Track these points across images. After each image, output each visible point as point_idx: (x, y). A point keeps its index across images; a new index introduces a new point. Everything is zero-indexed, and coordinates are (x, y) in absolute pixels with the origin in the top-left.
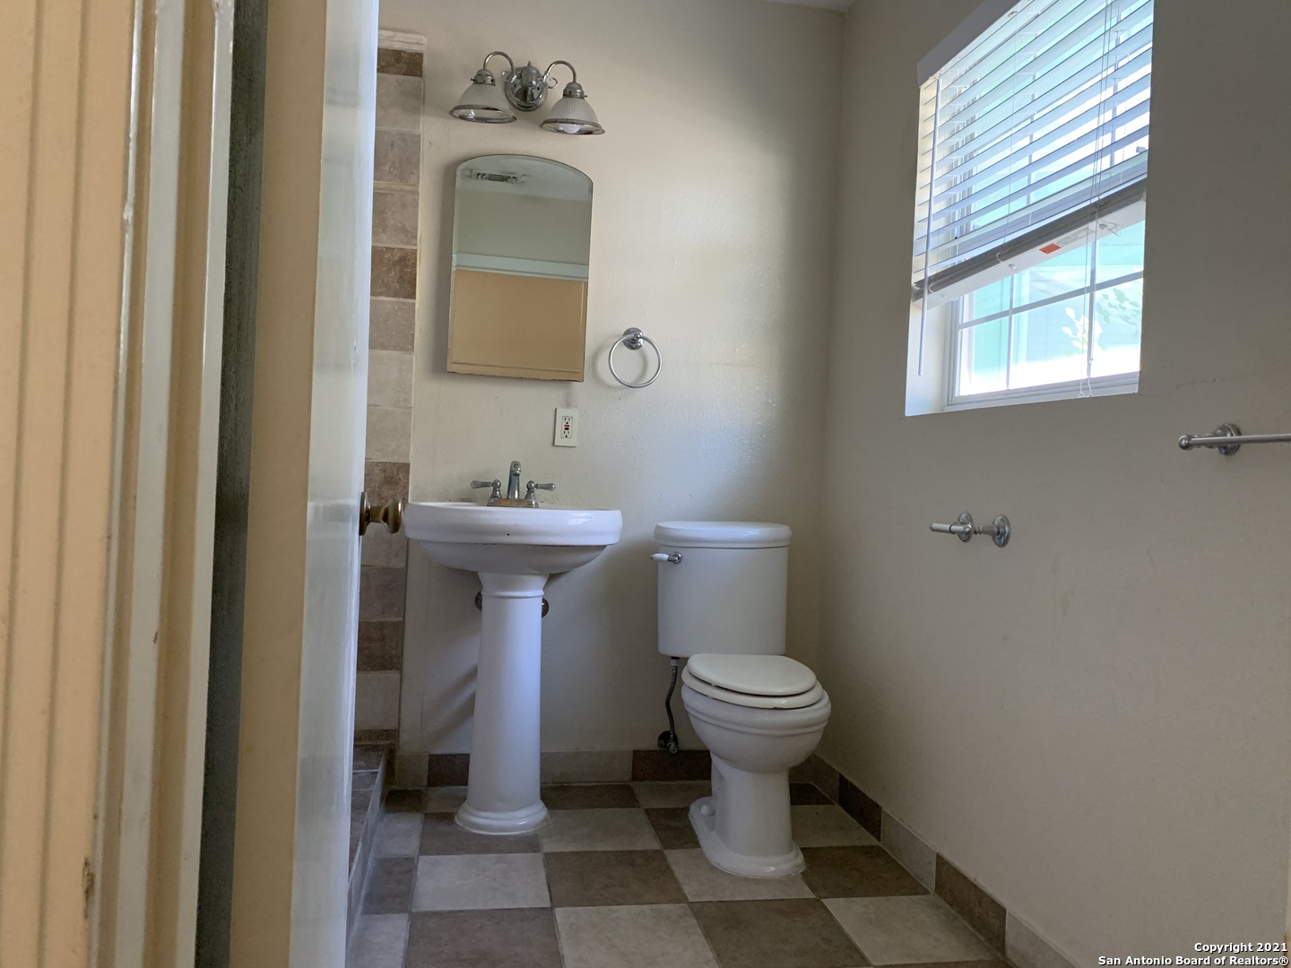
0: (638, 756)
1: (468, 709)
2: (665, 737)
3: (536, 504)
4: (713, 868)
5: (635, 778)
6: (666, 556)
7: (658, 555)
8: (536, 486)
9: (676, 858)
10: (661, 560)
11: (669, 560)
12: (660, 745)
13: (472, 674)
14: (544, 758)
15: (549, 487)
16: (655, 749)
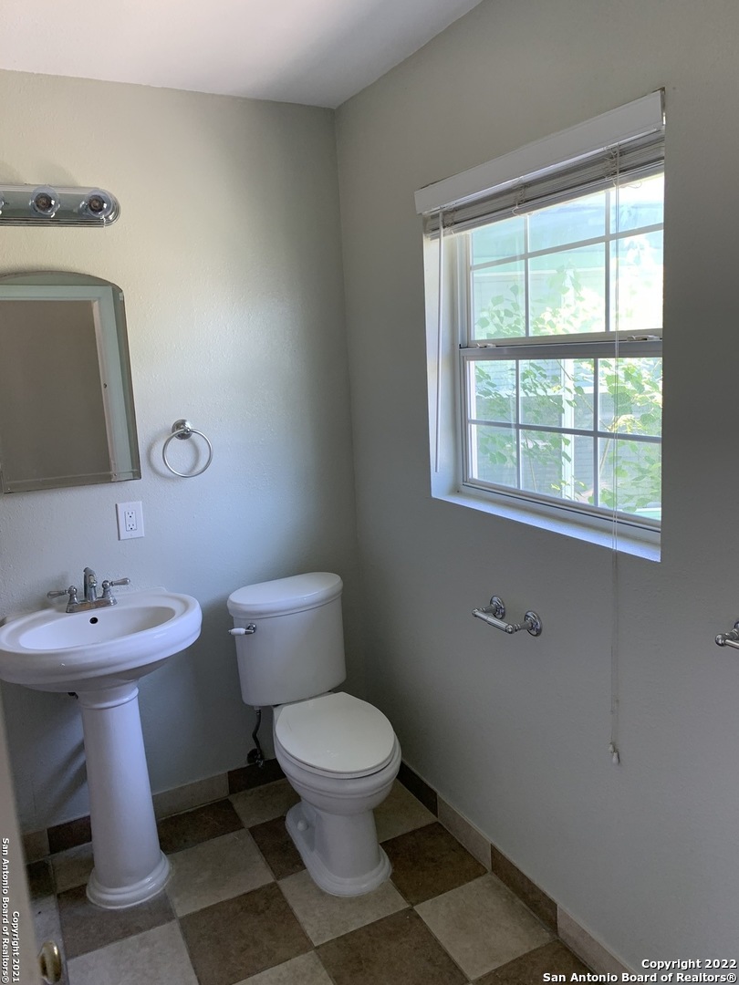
0: (233, 776)
1: (82, 775)
2: (253, 756)
3: (114, 601)
4: (322, 893)
5: (232, 791)
6: (243, 631)
7: (235, 631)
8: (112, 584)
9: (288, 886)
10: (239, 635)
11: (246, 633)
12: (249, 762)
13: (81, 748)
14: (157, 802)
15: (124, 582)
16: (246, 766)
